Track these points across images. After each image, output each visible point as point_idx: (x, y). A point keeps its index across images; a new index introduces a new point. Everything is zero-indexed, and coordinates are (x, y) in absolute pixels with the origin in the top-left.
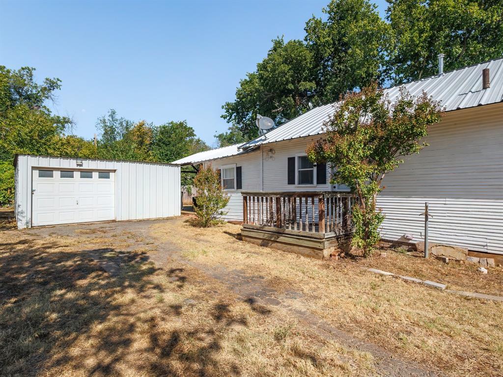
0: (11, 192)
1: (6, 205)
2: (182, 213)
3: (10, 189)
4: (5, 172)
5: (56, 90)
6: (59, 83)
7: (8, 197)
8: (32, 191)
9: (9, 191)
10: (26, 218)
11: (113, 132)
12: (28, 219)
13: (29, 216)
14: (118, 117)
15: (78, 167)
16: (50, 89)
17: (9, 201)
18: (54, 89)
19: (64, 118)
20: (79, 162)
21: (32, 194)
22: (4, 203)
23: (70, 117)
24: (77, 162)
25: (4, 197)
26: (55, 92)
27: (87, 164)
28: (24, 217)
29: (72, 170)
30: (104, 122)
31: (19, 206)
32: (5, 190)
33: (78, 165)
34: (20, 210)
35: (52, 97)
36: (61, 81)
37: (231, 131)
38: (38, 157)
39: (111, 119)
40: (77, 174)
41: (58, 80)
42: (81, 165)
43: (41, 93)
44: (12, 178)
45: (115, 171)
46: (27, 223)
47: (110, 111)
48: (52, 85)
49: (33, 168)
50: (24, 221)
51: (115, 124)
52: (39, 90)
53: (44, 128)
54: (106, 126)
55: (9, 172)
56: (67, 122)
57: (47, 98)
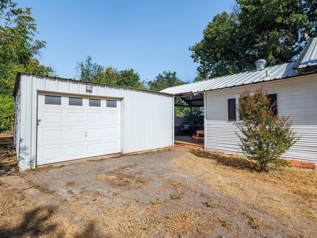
0: (10, 120)
1: (7, 131)
2: (175, 143)
3: (10, 117)
4: (6, 103)
5: (42, 48)
6: (44, 44)
7: (8, 125)
8: (38, 121)
9: (9, 119)
10: (29, 155)
11: (88, 74)
12: (32, 157)
13: (34, 153)
14: (92, 62)
15: (88, 94)
16: (38, 48)
17: (9, 128)
18: (41, 47)
19: (48, 68)
20: (89, 87)
21: (37, 124)
22: (5, 130)
23: (52, 68)
24: (86, 88)
25: (5, 124)
26: (41, 50)
27: (97, 91)
28: (27, 154)
29: (81, 97)
30: (82, 66)
31: (21, 140)
32: (6, 118)
33: (87, 91)
34: (22, 145)
35: (39, 53)
36: (46, 43)
37: (157, 79)
38: (44, 79)
39: (87, 64)
40: (86, 102)
41: (45, 42)
42: (90, 91)
43: (32, 50)
44: (12, 109)
45: (121, 99)
46: (31, 162)
47: (87, 57)
48: (40, 45)
49: (39, 92)
50: (27, 159)
51: (90, 68)
52: (31, 47)
53: (37, 69)
54: (83, 69)
55: (9, 103)
56: (50, 71)
57: (36, 53)
